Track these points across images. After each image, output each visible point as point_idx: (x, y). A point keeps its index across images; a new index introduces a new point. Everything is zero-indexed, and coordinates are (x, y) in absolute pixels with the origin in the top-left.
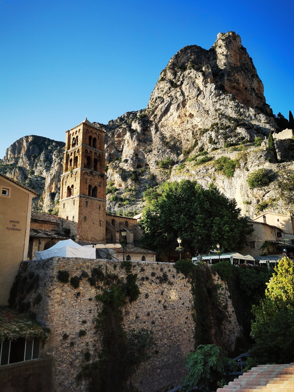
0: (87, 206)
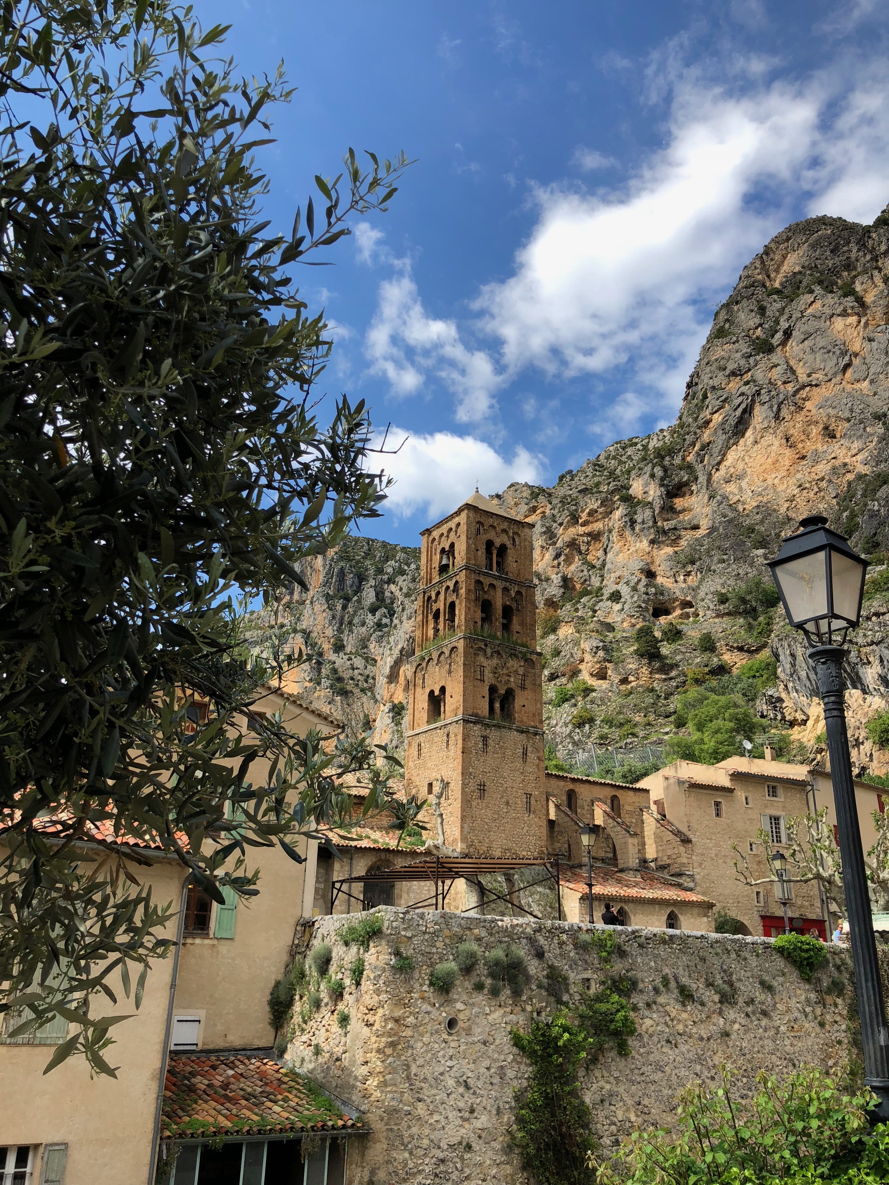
0: (485, 750)
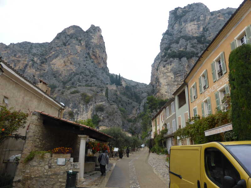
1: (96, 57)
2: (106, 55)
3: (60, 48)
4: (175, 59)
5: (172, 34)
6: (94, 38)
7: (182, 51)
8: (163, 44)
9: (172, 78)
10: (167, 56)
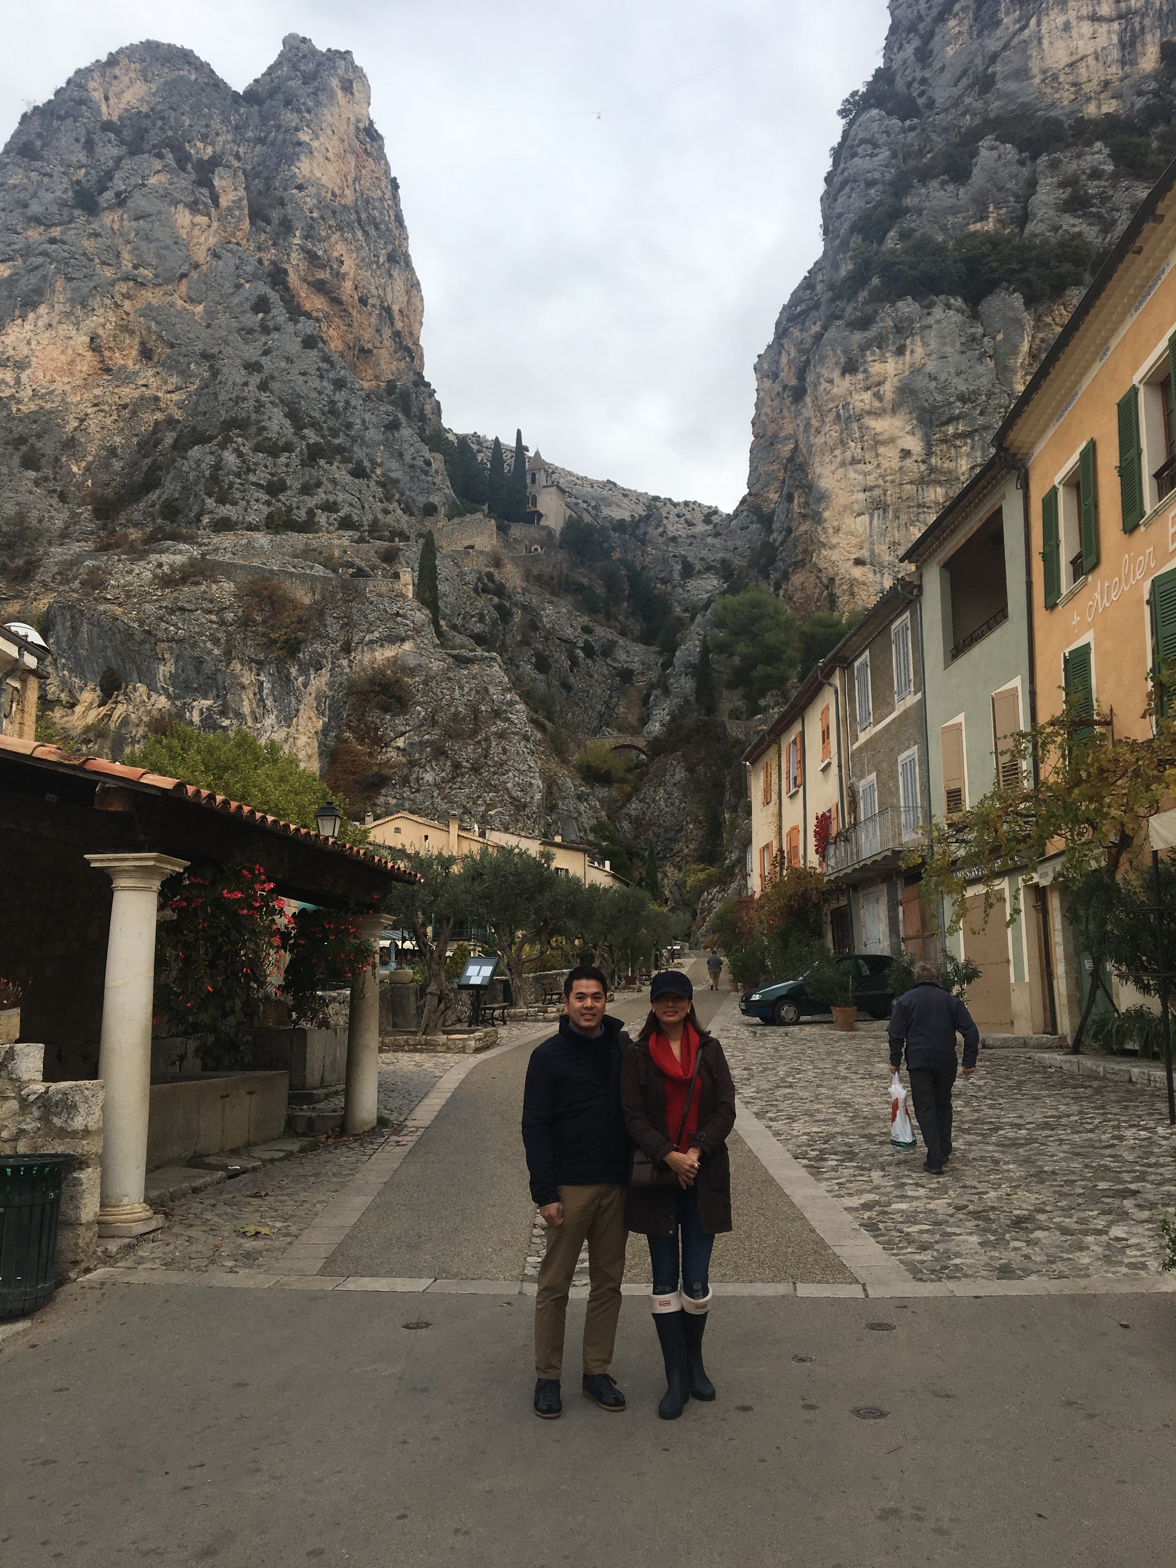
1: (336, 301)
2: (414, 285)
3: (56, 232)
4: (932, 305)
5: (921, 101)
6: (315, 144)
7: (993, 241)
8: (844, 184)
9: (906, 454)
10: (876, 281)
